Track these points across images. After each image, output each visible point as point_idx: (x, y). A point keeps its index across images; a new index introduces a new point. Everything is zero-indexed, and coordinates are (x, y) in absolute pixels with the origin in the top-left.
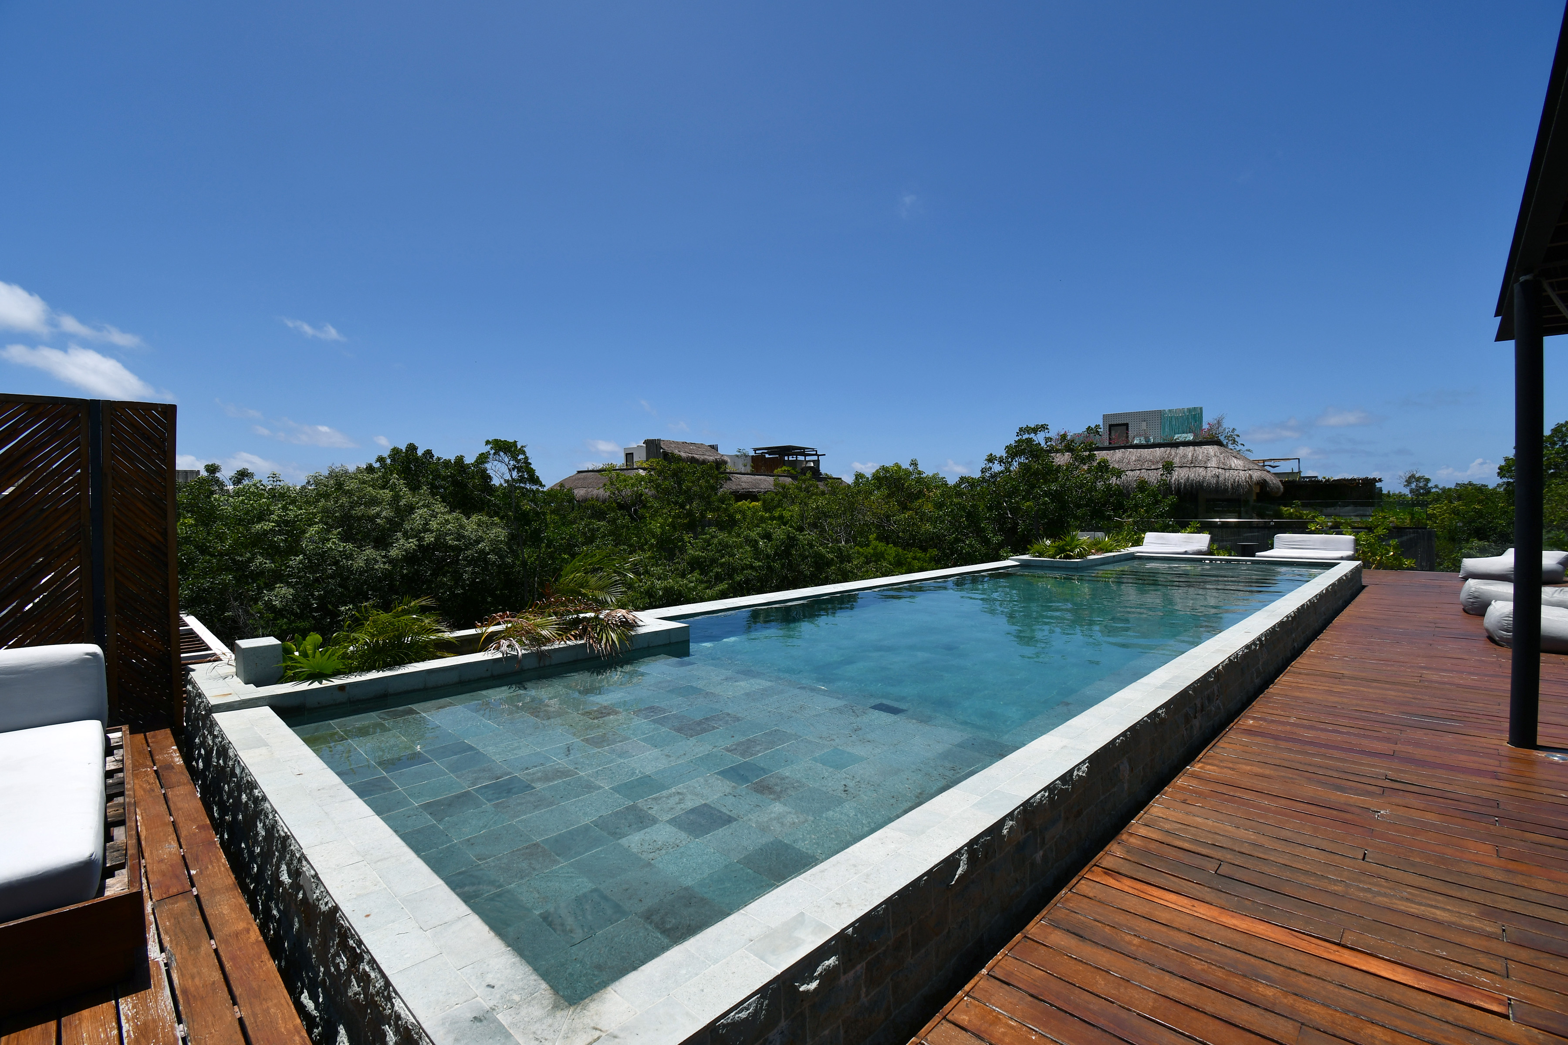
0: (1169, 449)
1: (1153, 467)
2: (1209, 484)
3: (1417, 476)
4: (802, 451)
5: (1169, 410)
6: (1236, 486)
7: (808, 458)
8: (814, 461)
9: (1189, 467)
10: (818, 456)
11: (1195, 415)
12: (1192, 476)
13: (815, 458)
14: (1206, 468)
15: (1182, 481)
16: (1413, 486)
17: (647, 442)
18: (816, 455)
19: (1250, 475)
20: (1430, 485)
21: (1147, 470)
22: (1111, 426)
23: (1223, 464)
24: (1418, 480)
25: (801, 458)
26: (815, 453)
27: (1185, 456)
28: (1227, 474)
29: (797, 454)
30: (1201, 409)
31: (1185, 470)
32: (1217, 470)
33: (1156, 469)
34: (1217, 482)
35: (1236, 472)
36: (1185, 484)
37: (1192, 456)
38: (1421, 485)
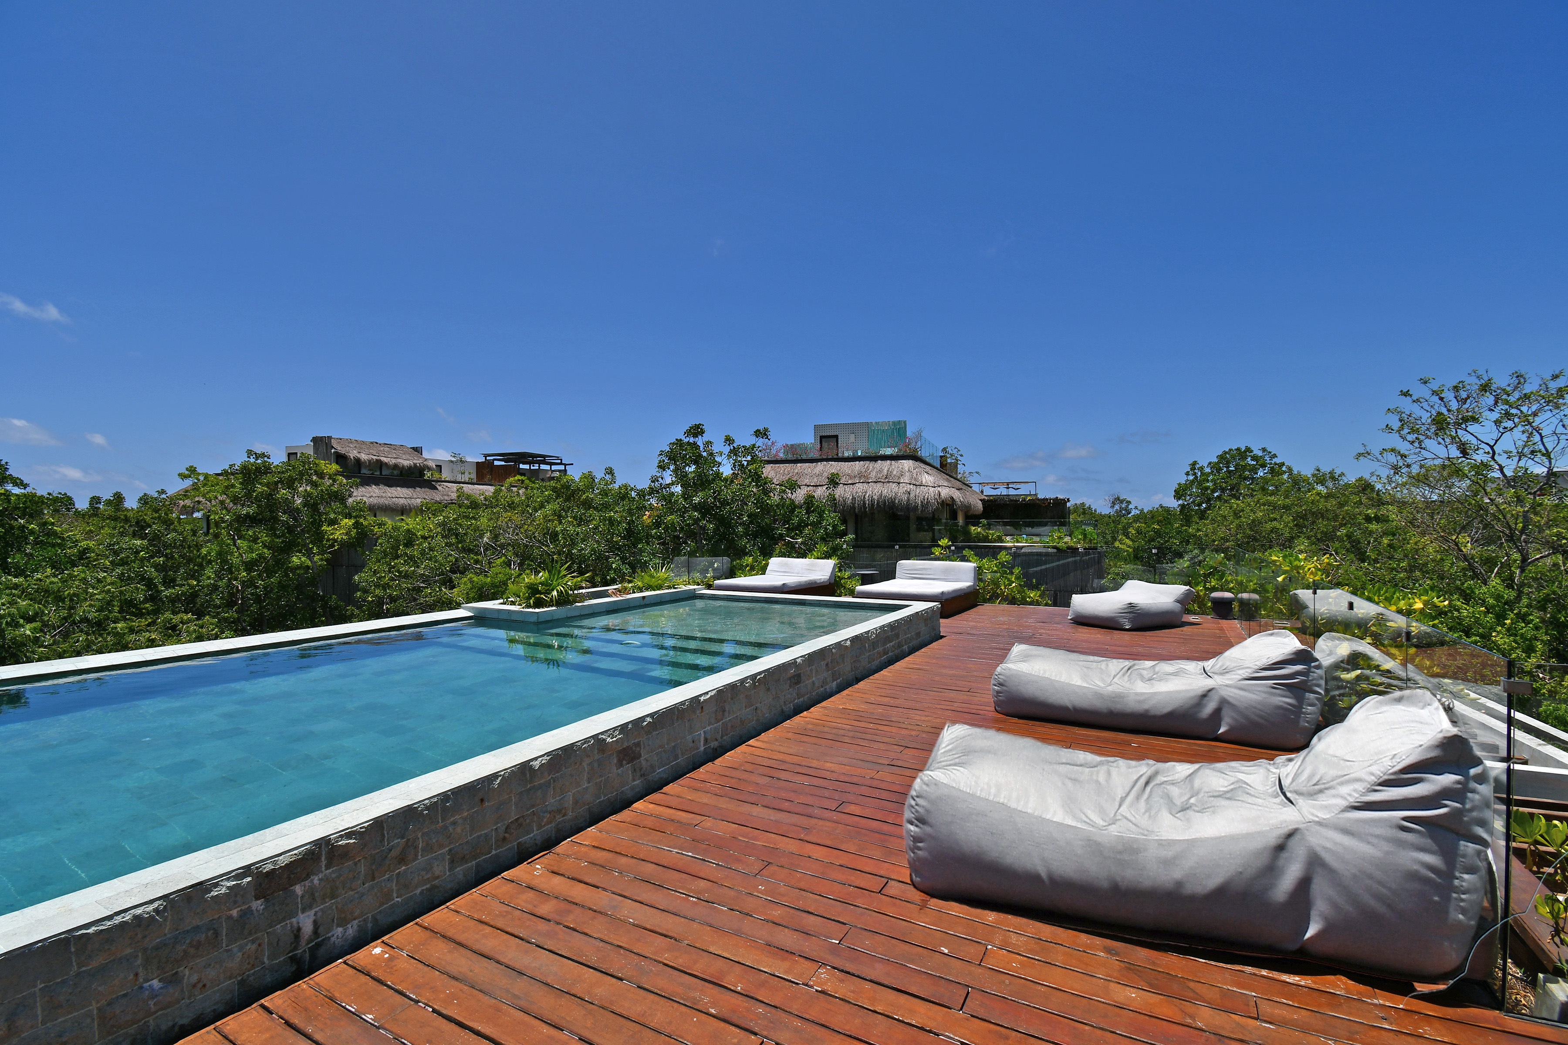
0: (868, 462)
1: (850, 482)
2: (900, 501)
3: (1121, 498)
4: (543, 459)
5: (876, 423)
6: (926, 504)
7: (554, 467)
8: (560, 471)
9: (884, 483)
10: (565, 465)
11: (899, 429)
12: (885, 492)
13: (562, 467)
14: (899, 483)
15: (876, 497)
16: (1117, 507)
17: (315, 440)
18: (561, 464)
19: (939, 491)
20: (1130, 507)
21: (844, 484)
22: (822, 437)
23: (915, 480)
24: (1122, 502)
25: (543, 467)
26: (559, 461)
27: (881, 471)
28: (918, 491)
29: (540, 463)
30: (905, 422)
31: (879, 485)
32: (908, 486)
33: (853, 484)
34: (908, 499)
35: (926, 488)
36: (878, 501)
37: (888, 471)
38: (1123, 506)
